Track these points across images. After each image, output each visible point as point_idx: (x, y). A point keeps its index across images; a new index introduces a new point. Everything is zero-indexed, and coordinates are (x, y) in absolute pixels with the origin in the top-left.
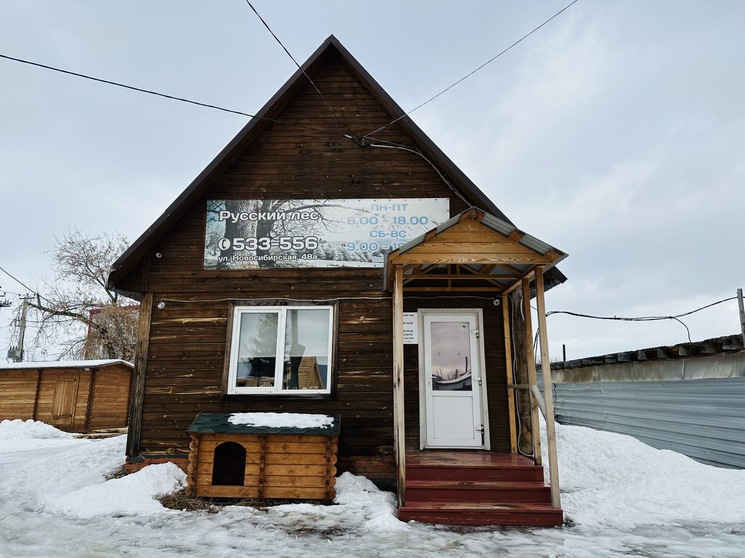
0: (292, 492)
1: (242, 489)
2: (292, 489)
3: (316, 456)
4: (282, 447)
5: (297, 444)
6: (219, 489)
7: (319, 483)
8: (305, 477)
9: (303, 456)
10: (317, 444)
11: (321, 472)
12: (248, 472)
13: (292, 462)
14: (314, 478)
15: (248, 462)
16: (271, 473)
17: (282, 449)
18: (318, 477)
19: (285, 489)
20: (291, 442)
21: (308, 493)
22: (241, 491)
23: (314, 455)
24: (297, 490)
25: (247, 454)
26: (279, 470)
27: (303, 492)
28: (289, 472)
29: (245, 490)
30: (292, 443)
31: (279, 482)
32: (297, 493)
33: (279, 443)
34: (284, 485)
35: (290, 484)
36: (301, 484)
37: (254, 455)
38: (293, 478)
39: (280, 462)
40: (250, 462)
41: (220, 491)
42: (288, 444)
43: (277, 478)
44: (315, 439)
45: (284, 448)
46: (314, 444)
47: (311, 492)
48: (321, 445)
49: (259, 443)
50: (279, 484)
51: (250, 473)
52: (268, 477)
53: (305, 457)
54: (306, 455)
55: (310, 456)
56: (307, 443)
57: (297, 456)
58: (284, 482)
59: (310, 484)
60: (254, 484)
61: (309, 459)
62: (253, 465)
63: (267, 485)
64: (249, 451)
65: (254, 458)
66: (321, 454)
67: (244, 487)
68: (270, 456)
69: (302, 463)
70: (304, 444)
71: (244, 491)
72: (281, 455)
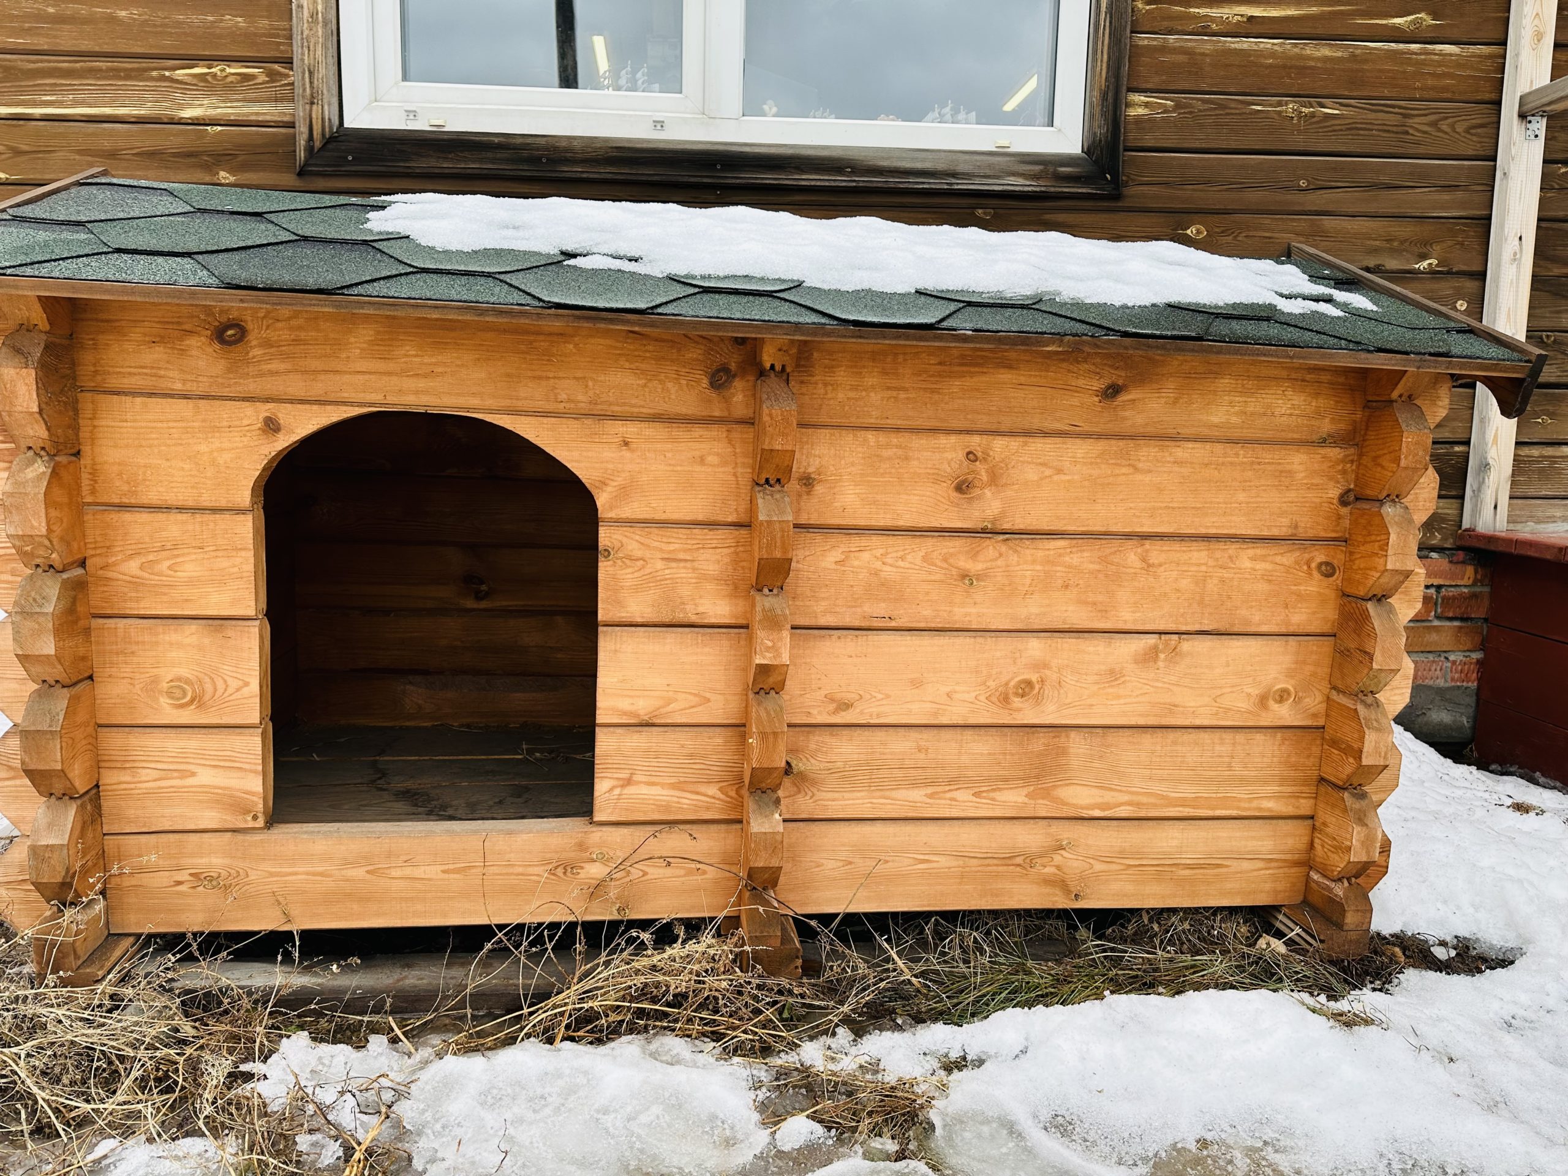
0: (1030, 860)
1: (581, 846)
2: (1029, 837)
3: (1246, 559)
4: (937, 479)
5: (1081, 449)
6: (346, 863)
7: (1265, 782)
8: (1147, 740)
9: (1131, 555)
10: (1267, 455)
11: (1282, 696)
12: (625, 704)
13: (1032, 611)
14: (1221, 746)
15: (623, 615)
16: (846, 706)
17: (946, 490)
18: (1259, 737)
19: (969, 837)
20: (1028, 433)
21: (1164, 869)
22: (569, 867)
23: (1232, 548)
24: (1071, 846)
25: (606, 536)
26: (917, 684)
27: (1122, 854)
28: (1005, 699)
29: (604, 859)
30: (1039, 445)
31: (914, 784)
32: (1071, 862)
33: (918, 442)
34: (964, 801)
35: (1013, 798)
36: (1109, 797)
37: (676, 542)
38: (1039, 743)
39: (926, 614)
40: (637, 608)
41: (359, 873)
42: (999, 444)
43: (901, 745)
44: (1254, 405)
45: (962, 487)
46: (1242, 455)
47: (1188, 858)
48: (1299, 461)
49: (717, 431)
50: (917, 795)
51: (643, 707)
52: (816, 740)
53: (1148, 566)
54: (1157, 552)
55: (1198, 554)
56: (1176, 438)
57: (1082, 558)
58: (954, 782)
59: (1187, 791)
60: (686, 803)
61: (1185, 583)
62: (672, 637)
63: (805, 805)
64: (626, 512)
65: (682, 572)
66: (1290, 540)
67: (597, 835)
68: (835, 555)
69: (1126, 618)
70: (1147, 453)
71: (595, 871)
72: (929, 544)
